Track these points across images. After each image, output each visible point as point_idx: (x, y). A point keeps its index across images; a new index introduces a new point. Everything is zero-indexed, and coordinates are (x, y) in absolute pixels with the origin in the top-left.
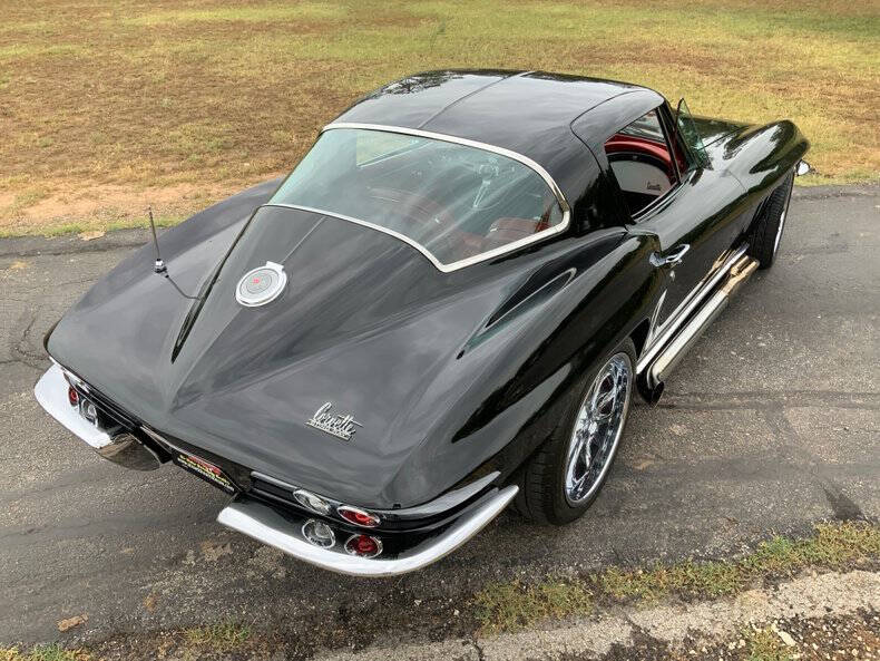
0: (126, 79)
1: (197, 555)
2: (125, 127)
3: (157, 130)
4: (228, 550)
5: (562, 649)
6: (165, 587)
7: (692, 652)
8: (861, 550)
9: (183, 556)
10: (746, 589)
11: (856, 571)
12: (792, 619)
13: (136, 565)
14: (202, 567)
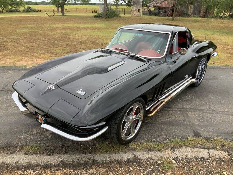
0: (48, 37)
1: (31, 132)
2: (45, 47)
3: (52, 48)
4: (39, 131)
5: (115, 158)
6: (22, 137)
7: (148, 162)
8: (199, 143)
9: (28, 132)
10: (166, 150)
11: (196, 148)
12: (176, 158)
13: (17, 132)
14: (32, 134)
